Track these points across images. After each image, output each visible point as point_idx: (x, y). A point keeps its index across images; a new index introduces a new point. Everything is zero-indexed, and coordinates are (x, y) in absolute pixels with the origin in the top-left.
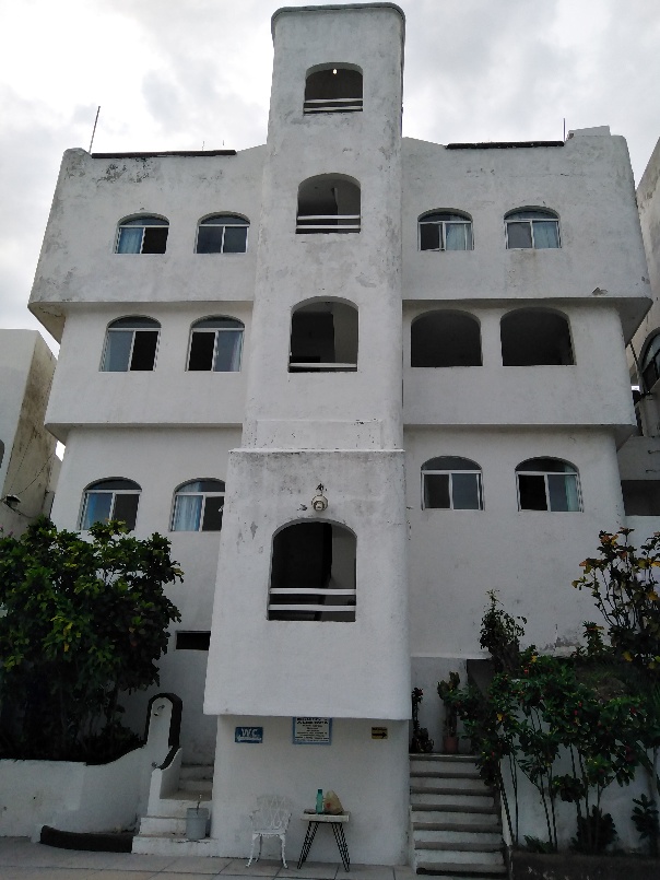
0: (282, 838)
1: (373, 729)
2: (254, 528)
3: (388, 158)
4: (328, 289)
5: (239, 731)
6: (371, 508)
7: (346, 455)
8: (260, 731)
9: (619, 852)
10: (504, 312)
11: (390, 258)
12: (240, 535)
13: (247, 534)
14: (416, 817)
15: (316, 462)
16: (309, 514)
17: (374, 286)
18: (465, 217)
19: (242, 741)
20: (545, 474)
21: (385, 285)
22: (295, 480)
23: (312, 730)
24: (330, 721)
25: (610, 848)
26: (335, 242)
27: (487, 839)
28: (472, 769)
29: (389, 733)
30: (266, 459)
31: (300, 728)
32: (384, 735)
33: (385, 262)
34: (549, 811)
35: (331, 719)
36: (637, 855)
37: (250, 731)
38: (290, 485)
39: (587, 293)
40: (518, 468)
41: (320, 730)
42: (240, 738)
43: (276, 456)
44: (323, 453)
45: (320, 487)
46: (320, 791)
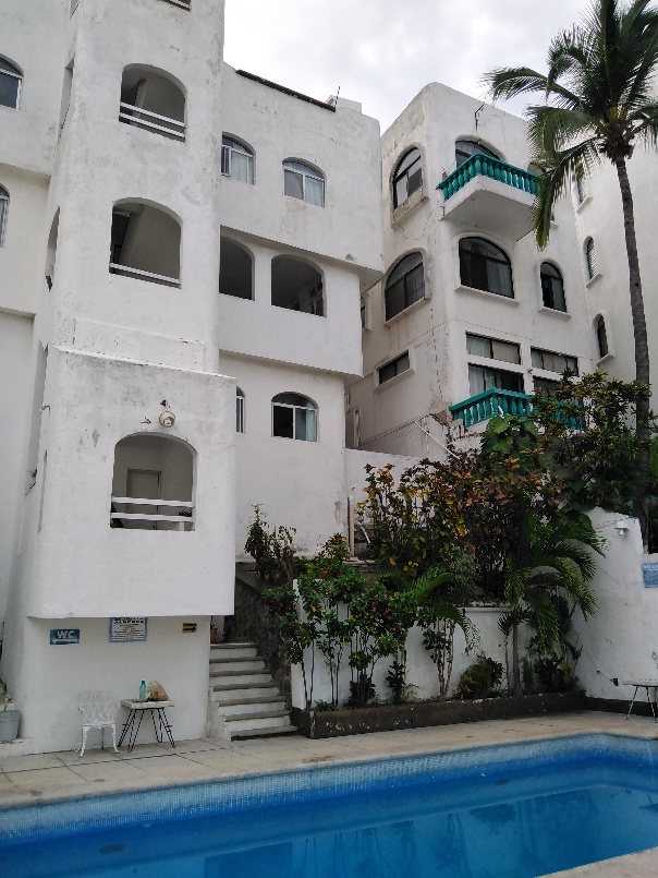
0: (113, 726)
1: (185, 625)
2: (96, 436)
3: (215, 73)
4: (151, 193)
5: (54, 634)
6: (211, 428)
7: (188, 375)
8: (77, 633)
9: (375, 705)
10: (276, 254)
11: (215, 180)
12: (81, 442)
13: (89, 442)
14: (214, 696)
15: (159, 377)
16: (151, 428)
17: (198, 203)
18: (248, 149)
19: (57, 643)
20: (294, 407)
21: (209, 207)
22: (138, 392)
23: (128, 629)
24: (145, 620)
25: (369, 702)
26: (161, 145)
27: (275, 707)
28: (252, 653)
29: (198, 628)
30: (109, 366)
31: (117, 628)
32: (194, 629)
33: (210, 182)
34: (335, 680)
35: (146, 619)
36: (386, 704)
37: (64, 634)
38: (133, 396)
39: (342, 257)
40: (275, 399)
41: (137, 628)
42: (55, 641)
43: (119, 364)
44: (167, 369)
45: (164, 403)
46: (143, 682)
